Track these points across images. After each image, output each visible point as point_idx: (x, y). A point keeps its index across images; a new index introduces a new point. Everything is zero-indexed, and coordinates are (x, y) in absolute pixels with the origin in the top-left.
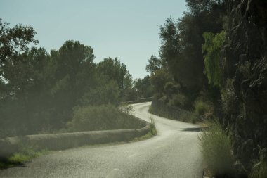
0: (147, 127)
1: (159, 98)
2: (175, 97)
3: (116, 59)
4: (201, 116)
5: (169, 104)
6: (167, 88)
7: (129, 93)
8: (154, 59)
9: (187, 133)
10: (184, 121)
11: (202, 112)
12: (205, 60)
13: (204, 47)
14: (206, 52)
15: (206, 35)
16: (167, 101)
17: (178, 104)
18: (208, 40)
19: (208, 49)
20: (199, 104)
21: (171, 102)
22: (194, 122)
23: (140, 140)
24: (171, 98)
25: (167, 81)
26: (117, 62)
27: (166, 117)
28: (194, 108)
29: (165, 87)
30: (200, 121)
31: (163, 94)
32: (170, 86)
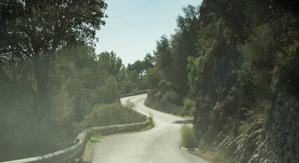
0: (148, 121)
1: (154, 93)
2: (167, 93)
3: (112, 53)
4: (188, 111)
5: (163, 99)
6: (161, 86)
7: (125, 86)
8: (149, 57)
9: (176, 125)
10: (175, 114)
11: (189, 107)
12: (189, 76)
13: (188, 66)
14: (189, 70)
15: (189, 58)
16: (161, 97)
17: (170, 100)
18: (191, 61)
19: (191, 69)
20: (187, 101)
21: (164, 98)
22: (182, 116)
23: (145, 130)
24: (165, 95)
25: (161, 79)
26: (113, 55)
27: (160, 111)
28: (183, 104)
29: (159, 84)
30: (187, 114)
31: (157, 90)
32: (163, 83)
